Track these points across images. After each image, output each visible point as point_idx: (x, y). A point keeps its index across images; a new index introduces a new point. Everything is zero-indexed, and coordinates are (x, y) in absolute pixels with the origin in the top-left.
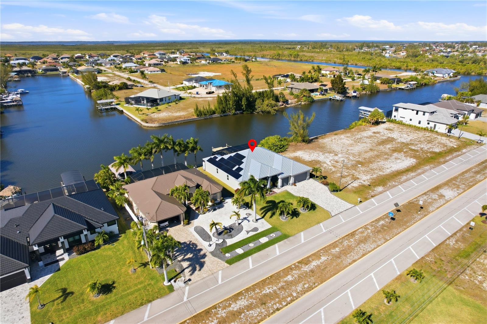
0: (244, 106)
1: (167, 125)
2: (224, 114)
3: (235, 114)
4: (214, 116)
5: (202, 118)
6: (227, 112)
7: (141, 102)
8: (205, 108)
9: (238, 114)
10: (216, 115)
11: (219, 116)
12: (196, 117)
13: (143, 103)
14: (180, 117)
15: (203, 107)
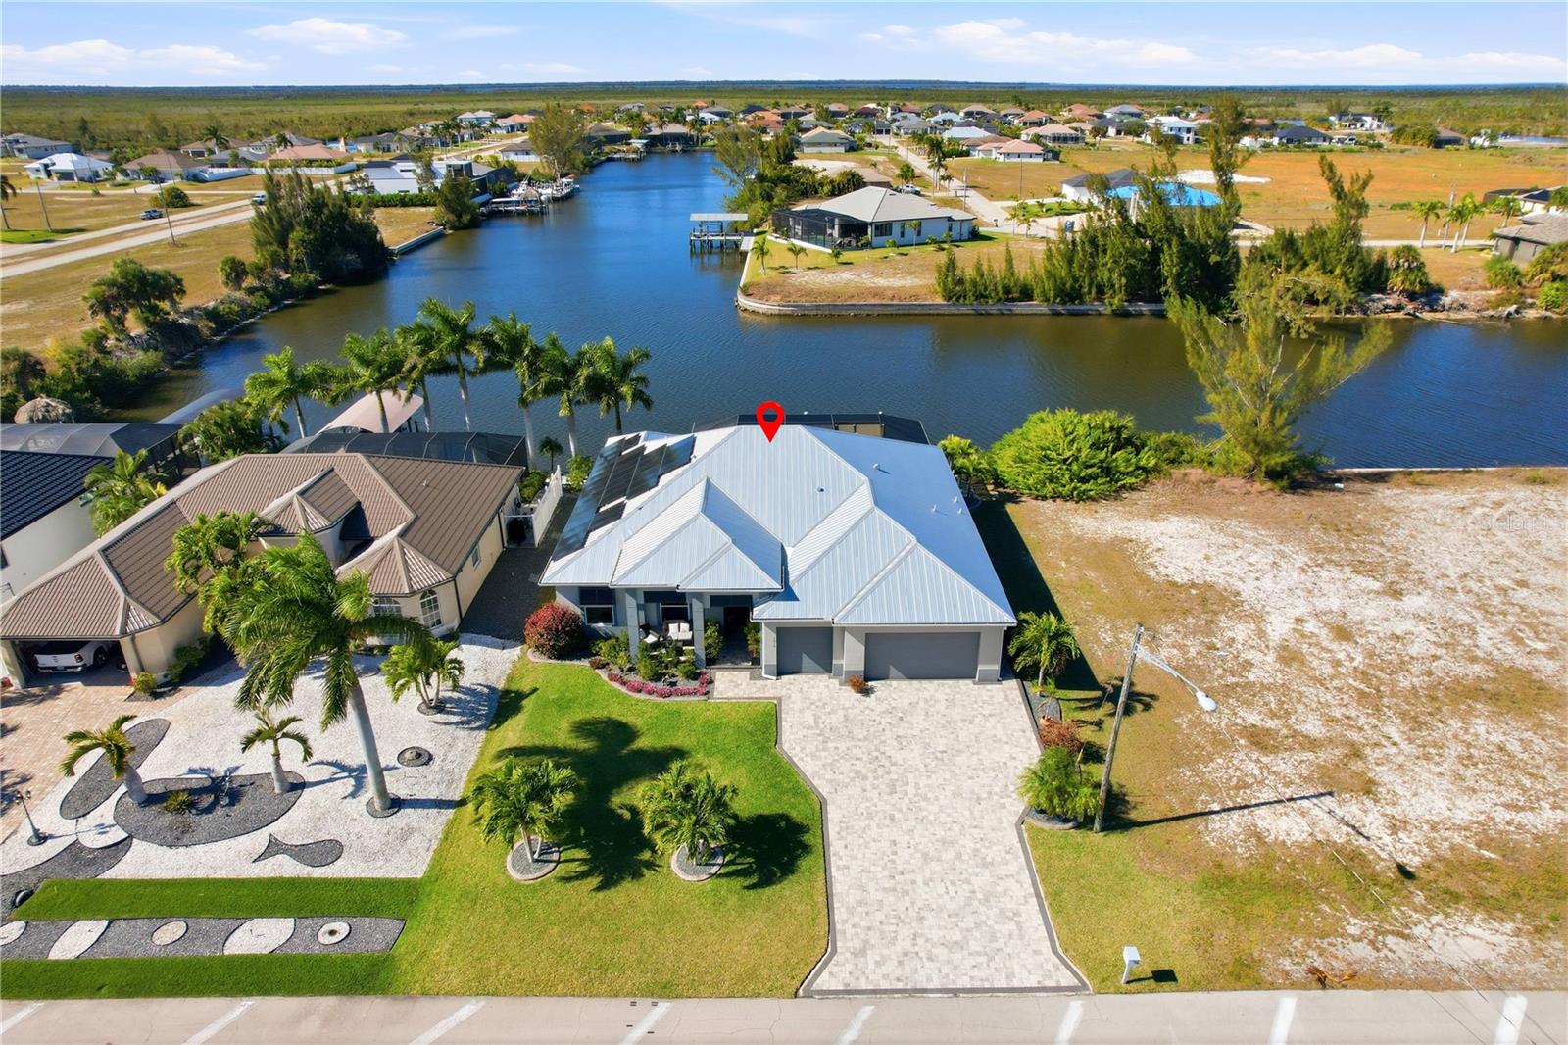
0: (1169, 281)
1: (813, 312)
2: (1070, 306)
3: (1122, 314)
4: (1021, 307)
5: (964, 310)
6: (1087, 298)
7: (824, 233)
8: (985, 267)
9: (1140, 314)
10: (1036, 305)
11: (1044, 309)
12: (939, 300)
13: (831, 235)
14: (877, 293)
15: (979, 268)
